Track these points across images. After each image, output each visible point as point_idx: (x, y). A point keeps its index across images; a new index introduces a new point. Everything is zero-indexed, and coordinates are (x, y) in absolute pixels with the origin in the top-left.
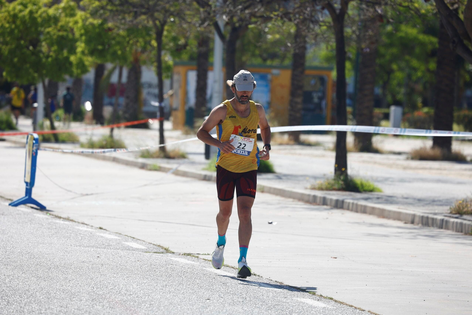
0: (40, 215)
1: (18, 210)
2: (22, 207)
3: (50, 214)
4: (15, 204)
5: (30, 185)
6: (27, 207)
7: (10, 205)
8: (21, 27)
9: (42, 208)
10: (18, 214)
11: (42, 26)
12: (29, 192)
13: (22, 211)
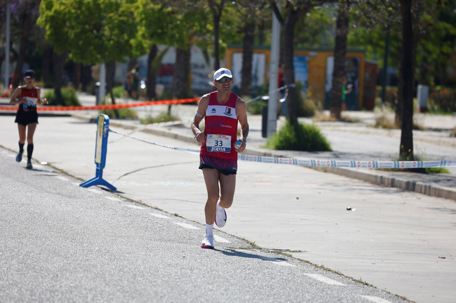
0: (111, 197)
1: (90, 192)
2: (93, 188)
3: (122, 197)
4: (86, 185)
5: (101, 166)
6: (98, 188)
7: (81, 185)
8: (86, 13)
9: (112, 189)
10: (90, 197)
11: (105, 12)
12: (99, 173)
13: (94, 193)
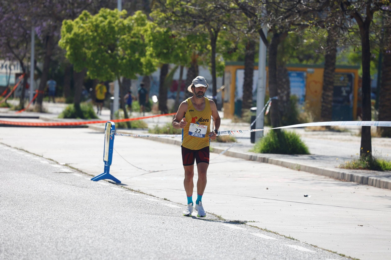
0: (116, 188)
1: (99, 184)
2: (101, 182)
3: (124, 188)
4: (96, 179)
5: (108, 164)
6: (106, 182)
7: (92, 180)
8: (102, 35)
9: (118, 182)
10: (98, 187)
11: (119, 34)
12: (107, 169)
13: (102, 185)
